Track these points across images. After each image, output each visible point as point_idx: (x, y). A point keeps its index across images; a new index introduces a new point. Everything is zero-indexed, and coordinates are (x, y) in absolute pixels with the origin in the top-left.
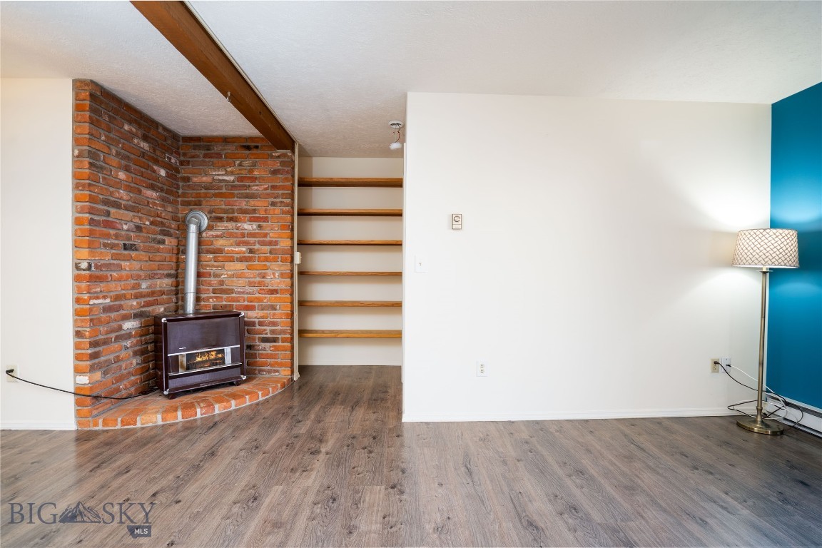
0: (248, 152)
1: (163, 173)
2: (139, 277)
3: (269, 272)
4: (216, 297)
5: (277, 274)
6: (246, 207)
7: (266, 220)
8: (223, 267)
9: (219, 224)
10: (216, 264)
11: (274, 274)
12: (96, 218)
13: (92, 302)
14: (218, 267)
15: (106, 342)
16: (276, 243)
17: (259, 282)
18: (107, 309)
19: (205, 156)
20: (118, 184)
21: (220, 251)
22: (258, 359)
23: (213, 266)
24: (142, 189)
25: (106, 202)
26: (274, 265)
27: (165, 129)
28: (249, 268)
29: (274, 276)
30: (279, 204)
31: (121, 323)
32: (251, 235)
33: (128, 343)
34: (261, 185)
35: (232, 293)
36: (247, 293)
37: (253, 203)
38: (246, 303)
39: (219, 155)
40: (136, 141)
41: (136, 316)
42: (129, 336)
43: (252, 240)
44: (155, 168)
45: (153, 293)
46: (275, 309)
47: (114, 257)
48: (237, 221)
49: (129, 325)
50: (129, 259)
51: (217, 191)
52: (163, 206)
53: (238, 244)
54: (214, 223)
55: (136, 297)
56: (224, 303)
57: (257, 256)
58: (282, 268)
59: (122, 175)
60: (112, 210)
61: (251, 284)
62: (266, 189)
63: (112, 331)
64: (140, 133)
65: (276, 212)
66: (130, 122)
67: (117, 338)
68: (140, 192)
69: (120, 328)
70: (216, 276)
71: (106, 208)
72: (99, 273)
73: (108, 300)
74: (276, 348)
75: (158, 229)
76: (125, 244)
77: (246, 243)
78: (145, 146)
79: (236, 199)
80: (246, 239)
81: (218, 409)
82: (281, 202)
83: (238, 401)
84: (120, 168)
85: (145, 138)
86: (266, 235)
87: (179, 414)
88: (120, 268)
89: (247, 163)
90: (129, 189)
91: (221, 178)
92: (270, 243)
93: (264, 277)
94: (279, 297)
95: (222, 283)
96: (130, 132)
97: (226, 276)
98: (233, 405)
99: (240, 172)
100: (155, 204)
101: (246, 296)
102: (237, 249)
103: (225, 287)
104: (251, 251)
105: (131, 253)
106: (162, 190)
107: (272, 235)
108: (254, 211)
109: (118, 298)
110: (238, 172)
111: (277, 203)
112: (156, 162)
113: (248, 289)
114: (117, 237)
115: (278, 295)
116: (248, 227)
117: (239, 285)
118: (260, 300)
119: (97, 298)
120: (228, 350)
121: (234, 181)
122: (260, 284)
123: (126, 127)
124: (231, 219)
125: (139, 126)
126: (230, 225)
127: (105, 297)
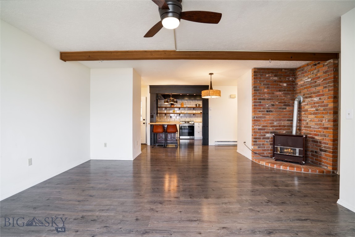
0: (316, 67)
1: (285, 85)
2: (273, 120)
3: (324, 119)
4: (305, 129)
5: (327, 120)
6: (316, 91)
7: (323, 95)
8: (307, 117)
9: (306, 99)
10: (305, 116)
11: (326, 120)
12: (256, 104)
13: (255, 127)
14: (306, 117)
15: (259, 138)
16: (327, 105)
17: (320, 123)
18: (259, 129)
19: (302, 73)
20: (264, 93)
21: (307, 110)
22: (319, 158)
23: (304, 117)
24: (274, 92)
25: (259, 99)
26: (326, 116)
27: (285, 69)
28: (315, 117)
29: (326, 121)
30: (328, 87)
31: (266, 134)
32: (317, 103)
33: (268, 140)
34: (321, 80)
35: (311, 128)
36: (315, 128)
37: (317, 89)
38: (315, 133)
39: (306, 72)
40: (271, 78)
41: (271, 133)
42: (268, 138)
43: (317, 105)
44: (281, 84)
45: (280, 126)
46: (326, 137)
47: (263, 114)
48: (312, 98)
49: (268, 135)
50: (269, 114)
51: (306, 86)
52: (285, 96)
53: (312, 107)
54: (305, 100)
55: (272, 127)
56: (308, 132)
57: (319, 112)
58: (329, 117)
59: (266, 90)
60: (262, 101)
61: (317, 124)
62: (322, 81)
63: (262, 136)
64: (273, 75)
65: (327, 91)
66: (269, 73)
67: (263, 138)
68: (273, 93)
69: (265, 135)
70: (306, 121)
71: (260, 101)
72: (257, 119)
73: (260, 127)
74: (326, 155)
75: (283, 104)
76: (267, 111)
77: (315, 107)
78: (276, 78)
79: (312, 88)
80: (315, 105)
81: (282, 168)
82: (329, 86)
83: (290, 168)
84: (265, 88)
85: (275, 76)
86: (323, 102)
87: (270, 164)
88: (265, 117)
89: (315, 71)
90: (268, 93)
91: (306, 81)
92: (324, 106)
93: (322, 121)
94: (328, 131)
95: (307, 124)
96: (269, 76)
97: (308, 121)
98: (288, 169)
99: (313, 76)
100: (282, 96)
101: (315, 129)
102: (312, 109)
103: (308, 125)
104: (317, 110)
105: (270, 113)
106: (284, 91)
107: (325, 102)
108: (318, 92)
109: (264, 126)
110: (312, 77)
111: (327, 86)
112: (281, 82)
113: (316, 127)
114: (264, 108)
115: (328, 130)
116: (316, 99)
117: (312, 124)
118: (320, 132)
119: (256, 126)
120: (297, 150)
121: (311, 81)
122: (320, 124)
123: (267, 75)
124: (310, 97)
125: (272, 73)
126: (309, 99)
127: (259, 126)
